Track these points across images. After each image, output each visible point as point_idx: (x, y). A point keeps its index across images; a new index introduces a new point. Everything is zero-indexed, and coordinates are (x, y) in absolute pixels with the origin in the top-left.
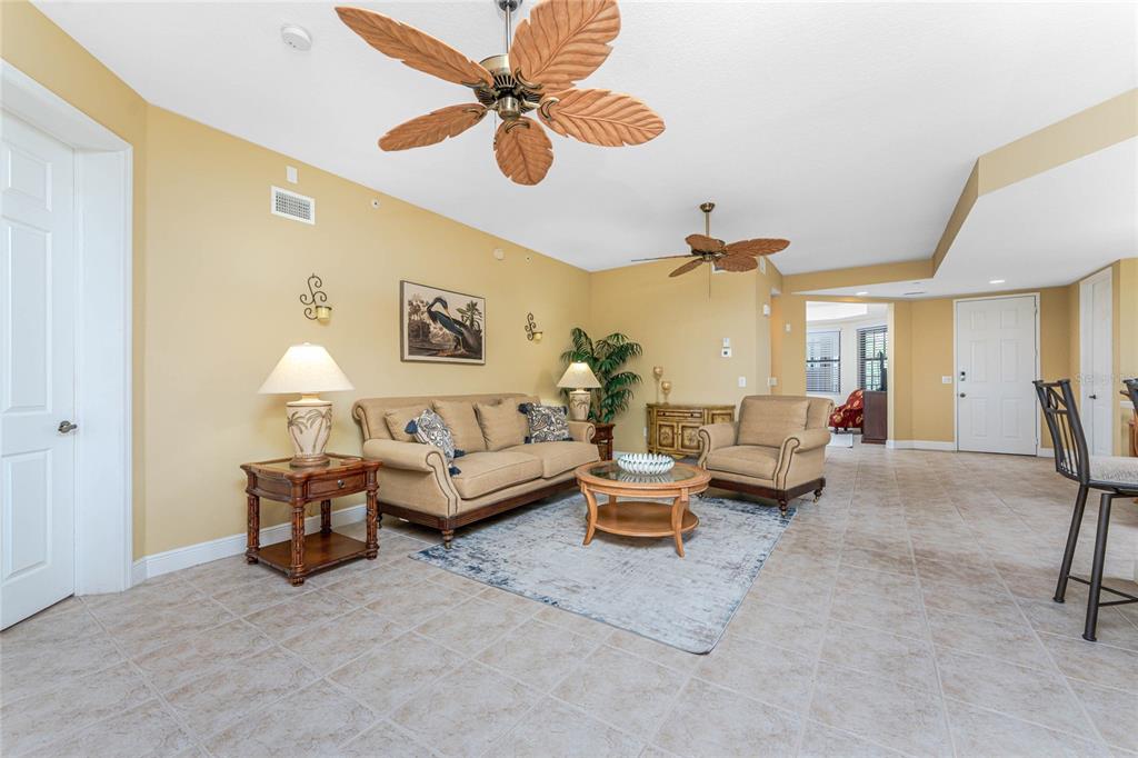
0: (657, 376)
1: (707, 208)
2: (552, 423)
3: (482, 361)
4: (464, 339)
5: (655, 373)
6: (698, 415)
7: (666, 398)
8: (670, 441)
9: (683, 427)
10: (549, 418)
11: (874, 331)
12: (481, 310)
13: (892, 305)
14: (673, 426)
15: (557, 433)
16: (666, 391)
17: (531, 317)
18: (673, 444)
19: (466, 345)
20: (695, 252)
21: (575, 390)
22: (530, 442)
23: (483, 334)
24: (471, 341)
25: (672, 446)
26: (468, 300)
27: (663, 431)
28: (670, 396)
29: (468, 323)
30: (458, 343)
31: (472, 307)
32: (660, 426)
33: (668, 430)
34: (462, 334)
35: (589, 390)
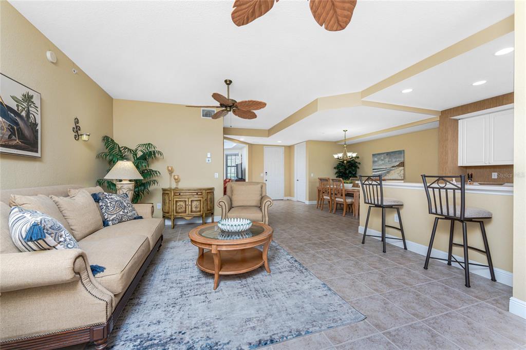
0: (171, 172)
1: (228, 83)
2: (125, 207)
3: (38, 155)
4: (19, 130)
5: (169, 170)
6: (200, 193)
7: (177, 185)
8: (184, 209)
9: (192, 201)
10: (122, 203)
11: (231, 155)
12: (38, 104)
13: (248, 146)
14: (186, 201)
15: (129, 214)
16: (177, 181)
17: (77, 121)
18: (186, 211)
19: (22, 136)
20: (222, 105)
21: (121, 181)
22: (108, 225)
23: (39, 128)
24: (27, 132)
25: (185, 212)
26: (25, 91)
27: (178, 204)
28: (180, 183)
29: (24, 114)
30: (13, 133)
31: (28, 98)
32: (176, 201)
33: (183, 204)
34: (17, 124)
35: (130, 181)
